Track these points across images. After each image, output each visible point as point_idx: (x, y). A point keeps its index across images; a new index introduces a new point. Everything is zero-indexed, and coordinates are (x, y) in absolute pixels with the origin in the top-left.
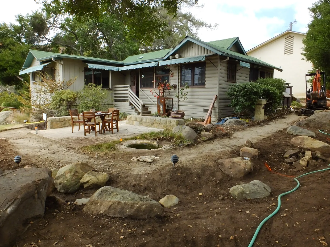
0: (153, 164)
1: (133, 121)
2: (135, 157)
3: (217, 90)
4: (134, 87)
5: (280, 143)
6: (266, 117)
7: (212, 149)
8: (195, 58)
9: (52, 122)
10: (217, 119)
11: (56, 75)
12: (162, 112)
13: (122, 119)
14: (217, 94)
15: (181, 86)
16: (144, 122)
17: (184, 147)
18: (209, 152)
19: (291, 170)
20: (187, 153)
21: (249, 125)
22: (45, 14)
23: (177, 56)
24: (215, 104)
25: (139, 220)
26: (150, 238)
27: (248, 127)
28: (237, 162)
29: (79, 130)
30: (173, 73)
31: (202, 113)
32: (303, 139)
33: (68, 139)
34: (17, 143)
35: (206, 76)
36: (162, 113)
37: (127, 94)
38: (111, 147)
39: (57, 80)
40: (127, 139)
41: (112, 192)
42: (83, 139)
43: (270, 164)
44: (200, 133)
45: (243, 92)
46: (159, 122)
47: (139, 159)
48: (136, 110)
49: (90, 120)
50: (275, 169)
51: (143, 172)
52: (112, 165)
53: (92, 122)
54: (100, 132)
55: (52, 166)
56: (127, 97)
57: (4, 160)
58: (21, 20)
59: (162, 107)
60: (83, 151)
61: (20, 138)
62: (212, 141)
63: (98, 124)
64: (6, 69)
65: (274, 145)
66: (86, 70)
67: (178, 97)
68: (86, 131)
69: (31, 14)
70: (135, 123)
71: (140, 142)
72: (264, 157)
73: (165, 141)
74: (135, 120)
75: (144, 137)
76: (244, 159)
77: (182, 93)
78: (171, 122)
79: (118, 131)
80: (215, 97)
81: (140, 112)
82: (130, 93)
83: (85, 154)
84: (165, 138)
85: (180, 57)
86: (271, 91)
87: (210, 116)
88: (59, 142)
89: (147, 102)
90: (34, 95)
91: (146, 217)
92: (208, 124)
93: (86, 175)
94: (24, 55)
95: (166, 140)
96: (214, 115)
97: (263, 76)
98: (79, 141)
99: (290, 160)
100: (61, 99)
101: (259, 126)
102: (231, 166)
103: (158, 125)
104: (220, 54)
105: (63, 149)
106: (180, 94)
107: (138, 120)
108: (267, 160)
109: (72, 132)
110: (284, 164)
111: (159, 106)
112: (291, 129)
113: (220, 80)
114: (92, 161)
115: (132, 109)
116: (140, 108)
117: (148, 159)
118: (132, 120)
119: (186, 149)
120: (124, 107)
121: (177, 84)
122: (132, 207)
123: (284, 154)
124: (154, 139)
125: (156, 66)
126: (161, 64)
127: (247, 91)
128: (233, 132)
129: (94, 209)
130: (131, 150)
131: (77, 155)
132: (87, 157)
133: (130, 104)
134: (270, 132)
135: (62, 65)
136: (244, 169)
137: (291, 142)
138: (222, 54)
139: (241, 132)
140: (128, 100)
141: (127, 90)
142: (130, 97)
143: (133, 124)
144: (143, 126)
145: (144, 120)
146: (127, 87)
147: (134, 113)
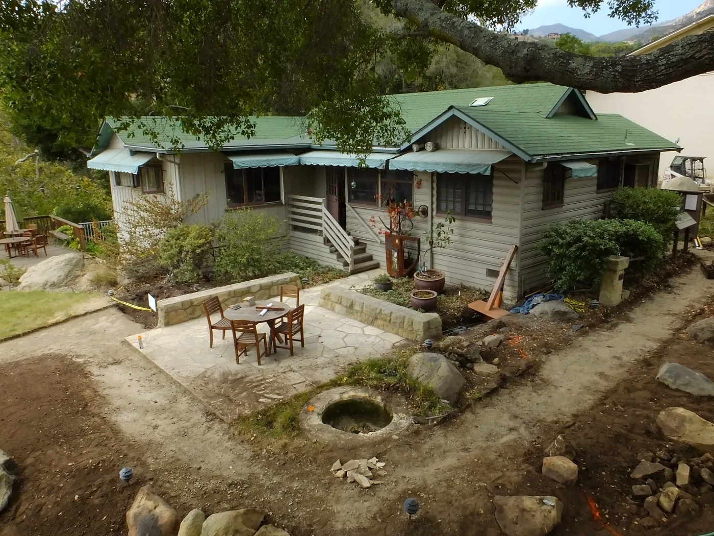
0: (372, 494)
1: (334, 304)
2: (338, 461)
3: (517, 231)
4: (335, 198)
5: (633, 426)
6: (628, 293)
7: (490, 435)
8: (468, 165)
9: (168, 312)
10: (515, 295)
11: (167, 187)
12: (396, 266)
13: (311, 282)
14: (517, 241)
15: (437, 212)
16: (357, 312)
17: (435, 425)
18: (485, 445)
19: (639, 519)
20: (440, 446)
21: (583, 327)
23: (429, 145)
24: (513, 264)
27: (581, 335)
28: (530, 508)
29: (224, 338)
30: (421, 180)
31: (484, 276)
32: (683, 419)
33: (204, 378)
34: (110, 388)
35: (494, 198)
36: (397, 268)
37: (320, 218)
40: (321, 387)
43: (598, 501)
44: (472, 369)
45: (573, 249)
46: (388, 319)
47: (346, 472)
48: (340, 257)
50: (607, 514)
51: (354, 523)
52: (297, 491)
55: (189, 490)
56: (321, 225)
57: (99, 463)
59: (396, 255)
60: (240, 434)
61: (110, 360)
62: (495, 399)
65: (618, 438)
66: (229, 168)
67: (431, 243)
68: (238, 347)
70: (338, 307)
71: (349, 393)
72: (590, 478)
73: (399, 395)
74: (337, 303)
75: (355, 379)
76: (544, 504)
77: (439, 234)
78: (412, 323)
79: (303, 345)
80: (512, 249)
81: (349, 262)
82: (325, 218)
83: (243, 442)
84: (398, 385)
85: (437, 148)
86: (640, 238)
87: (501, 289)
88: (190, 393)
89: (364, 235)
92: (494, 309)
95: (399, 393)
96: (508, 286)
97: (629, 183)
98: (228, 388)
99: (642, 490)
101: (606, 326)
102: (517, 517)
103: (386, 323)
104: (527, 158)
105: (200, 414)
106: (435, 235)
107: (344, 303)
108: (594, 488)
109: (211, 347)
110: (628, 498)
111: (390, 252)
112: (667, 374)
113: (525, 211)
115: (331, 252)
116: (349, 253)
117: (363, 477)
118: (331, 301)
119: (439, 432)
120: (314, 247)
121: (428, 204)
123: (633, 468)
124: (376, 388)
125: (381, 168)
126: (392, 165)
127: (583, 248)
128: (544, 358)
130: (330, 435)
131: (229, 444)
132: (248, 455)
133: (326, 241)
134: (625, 358)
135: (177, 167)
136: (542, 528)
137: (658, 421)
138: (530, 159)
139: (562, 354)
140: (322, 231)
141: (320, 211)
142: (325, 225)
143: (333, 310)
144: (355, 319)
145: (357, 308)
146: (319, 203)
147: (336, 262)
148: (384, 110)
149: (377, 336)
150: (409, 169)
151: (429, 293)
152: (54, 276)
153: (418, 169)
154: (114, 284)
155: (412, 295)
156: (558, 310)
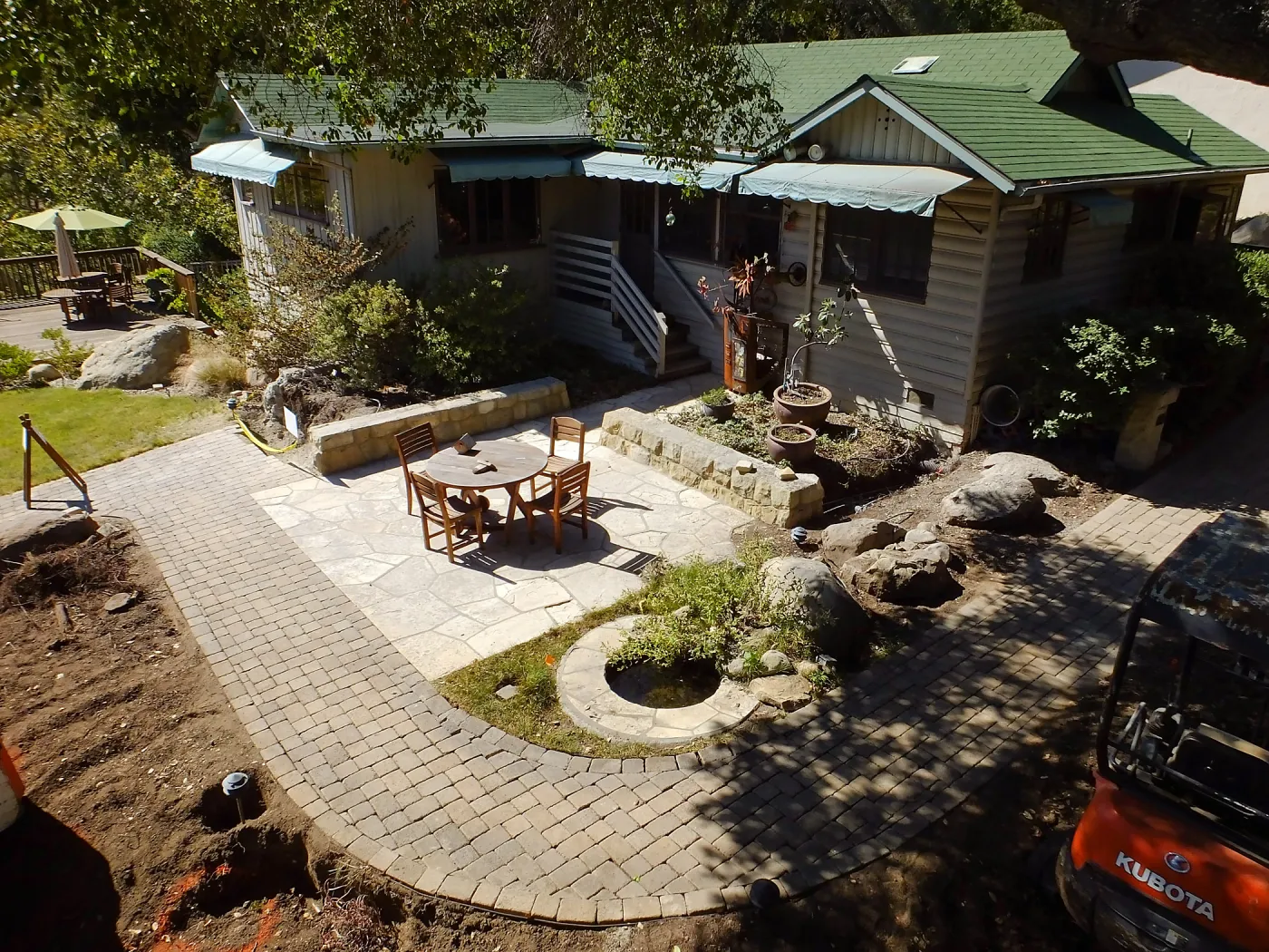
1: (626, 443)
8: (888, 196)
9: (327, 450)
12: (741, 372)
15: (823, 280)
16: (669, 461)
23: (816, 151)
30: (796, 216)
31: (904, 402)
35: (934, 260)
36: (742, 375)
37: (607, 277)
40: (599, 615)
46: (726, 479)
56: (607, 289)
59: (741, 351)
67: (810, 335)
70: (634, 450)
74: (632, 441)
77: (825, 321)
78: (769, 491)
81: (657, 362)
82: (614, 276)
85: (830, 157)
89: (684, 311)
103: (722, 488)
104: (1006, 187)
106: (817, 321)
111: (733, 347)
113: (991, 286)
115: (625, 339)
116: (657, 344)
118: (623, 437)
121: (808, 262)
125: (723, 190)
126: (744, 186)
133: (616, 320)
135: (347, 174)
138: (1013, 188)
140: (610, 301)
142: (614, 289)
143: (625, 453)
144: (666, 472)
145: (668, 452)
146: (607, 250)
147: (632, 358)
148: (740, 82)
149: (704, 510)
150: (775, 195)
151: (802, 431)
152: (134, 367)
153: (794, 196)
154: (239, 384)
155: (769, 431)
156: (1039, 476)
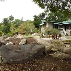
2: (65, 46)
4: (65, 29)
9: (45, 36)
11: (47, 25)
22: (45, 13)
25: (66, 60)
26: (69, 64)
33: (48, 40)
34: (38, 40)
38: (59, 43)
39: (47, 27)
40: (63, 41)
41: (59, 53)
42: (52, 41)
48: (65, 35)
49: (53, 36)
51: (67, 49)
53: (54, 37)
54: (56, 39)
58: (40, 14)
63: (56, 37)
64: (36, 24)
66: (53, 24)
68: (52, 39)
69: (42, 13)
71: (66, 42)
75: (67, 41)
83: (52, 44)
88: (46, 41)
89: (68, 33)
90: (41, 30)
91: (68, 59)
93: (52, 49)
94: (40, 21)
98: (51, 41)
100: (47, 31)
107: (65, 37)
114: (54, 46)
117: (68, 46)
120: (62, 34)
122: (65, 57)
124: (70, 42)
129: (54, 56)
131: (50, 44)
135: (48, 23)
140: (63, 32)
